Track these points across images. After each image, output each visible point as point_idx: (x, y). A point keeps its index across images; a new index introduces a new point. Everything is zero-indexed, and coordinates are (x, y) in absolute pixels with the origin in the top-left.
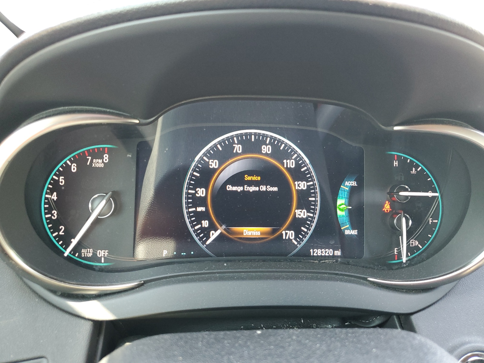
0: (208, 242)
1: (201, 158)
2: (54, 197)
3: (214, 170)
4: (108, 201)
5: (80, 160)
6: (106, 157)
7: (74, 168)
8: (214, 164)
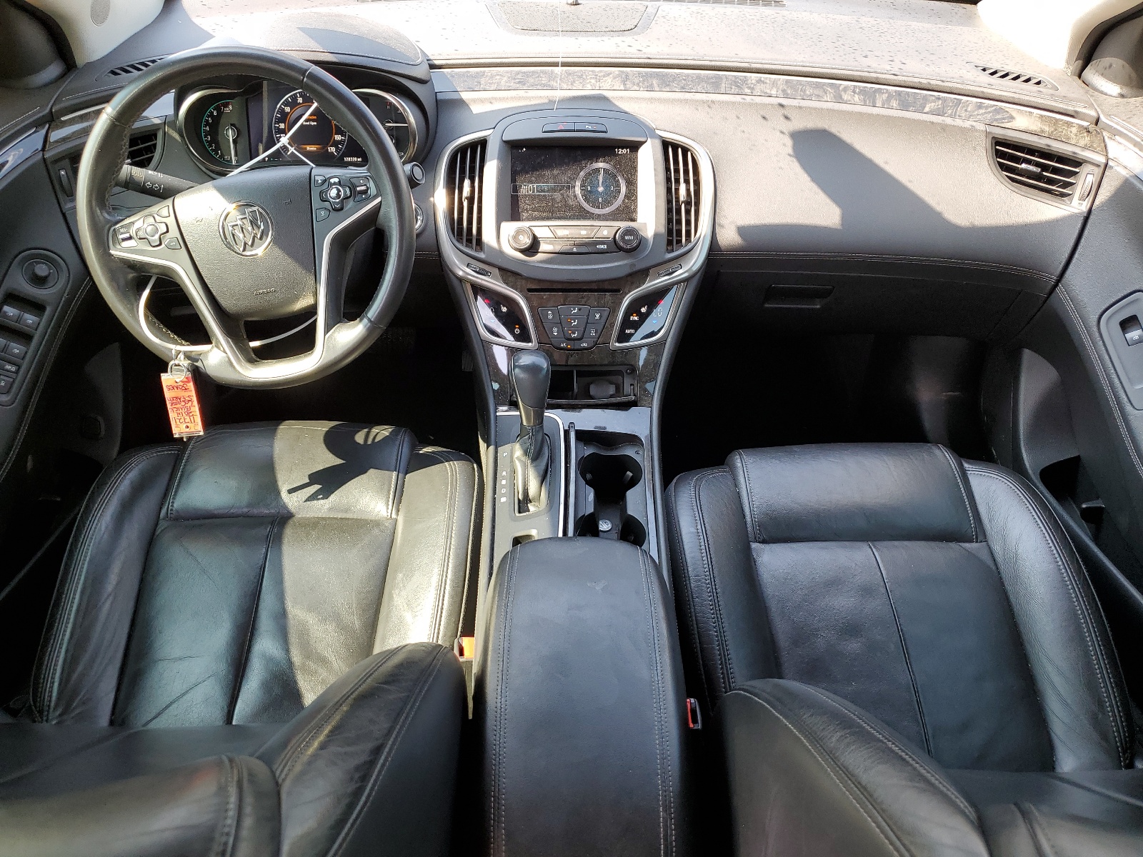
0: (289, 154)
1: (280, 106)
2: (208, 128)
3: (288, 113)
4: (232, 129)
5: (218, 109)
6: (230, 107)
7: (215, 113)
8: (288, 109)
